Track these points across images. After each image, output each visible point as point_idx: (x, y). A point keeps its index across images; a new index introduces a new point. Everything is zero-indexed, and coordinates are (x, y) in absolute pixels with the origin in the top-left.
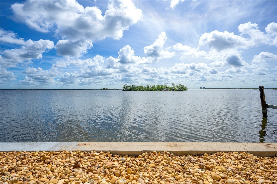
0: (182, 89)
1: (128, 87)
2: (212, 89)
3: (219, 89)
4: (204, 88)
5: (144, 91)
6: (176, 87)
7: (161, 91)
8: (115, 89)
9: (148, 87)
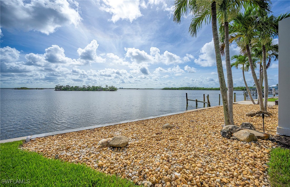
0: (113, 89)
1: (61, 87)
2: (128, 89)
3: (132, 89)
4: (122, 88)
5: (80, 90)
6: (108, 88)
7: (96, 91)
8: (39, 89)
9: (83, 88)
